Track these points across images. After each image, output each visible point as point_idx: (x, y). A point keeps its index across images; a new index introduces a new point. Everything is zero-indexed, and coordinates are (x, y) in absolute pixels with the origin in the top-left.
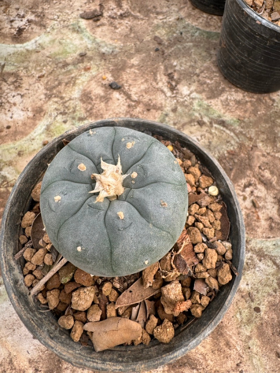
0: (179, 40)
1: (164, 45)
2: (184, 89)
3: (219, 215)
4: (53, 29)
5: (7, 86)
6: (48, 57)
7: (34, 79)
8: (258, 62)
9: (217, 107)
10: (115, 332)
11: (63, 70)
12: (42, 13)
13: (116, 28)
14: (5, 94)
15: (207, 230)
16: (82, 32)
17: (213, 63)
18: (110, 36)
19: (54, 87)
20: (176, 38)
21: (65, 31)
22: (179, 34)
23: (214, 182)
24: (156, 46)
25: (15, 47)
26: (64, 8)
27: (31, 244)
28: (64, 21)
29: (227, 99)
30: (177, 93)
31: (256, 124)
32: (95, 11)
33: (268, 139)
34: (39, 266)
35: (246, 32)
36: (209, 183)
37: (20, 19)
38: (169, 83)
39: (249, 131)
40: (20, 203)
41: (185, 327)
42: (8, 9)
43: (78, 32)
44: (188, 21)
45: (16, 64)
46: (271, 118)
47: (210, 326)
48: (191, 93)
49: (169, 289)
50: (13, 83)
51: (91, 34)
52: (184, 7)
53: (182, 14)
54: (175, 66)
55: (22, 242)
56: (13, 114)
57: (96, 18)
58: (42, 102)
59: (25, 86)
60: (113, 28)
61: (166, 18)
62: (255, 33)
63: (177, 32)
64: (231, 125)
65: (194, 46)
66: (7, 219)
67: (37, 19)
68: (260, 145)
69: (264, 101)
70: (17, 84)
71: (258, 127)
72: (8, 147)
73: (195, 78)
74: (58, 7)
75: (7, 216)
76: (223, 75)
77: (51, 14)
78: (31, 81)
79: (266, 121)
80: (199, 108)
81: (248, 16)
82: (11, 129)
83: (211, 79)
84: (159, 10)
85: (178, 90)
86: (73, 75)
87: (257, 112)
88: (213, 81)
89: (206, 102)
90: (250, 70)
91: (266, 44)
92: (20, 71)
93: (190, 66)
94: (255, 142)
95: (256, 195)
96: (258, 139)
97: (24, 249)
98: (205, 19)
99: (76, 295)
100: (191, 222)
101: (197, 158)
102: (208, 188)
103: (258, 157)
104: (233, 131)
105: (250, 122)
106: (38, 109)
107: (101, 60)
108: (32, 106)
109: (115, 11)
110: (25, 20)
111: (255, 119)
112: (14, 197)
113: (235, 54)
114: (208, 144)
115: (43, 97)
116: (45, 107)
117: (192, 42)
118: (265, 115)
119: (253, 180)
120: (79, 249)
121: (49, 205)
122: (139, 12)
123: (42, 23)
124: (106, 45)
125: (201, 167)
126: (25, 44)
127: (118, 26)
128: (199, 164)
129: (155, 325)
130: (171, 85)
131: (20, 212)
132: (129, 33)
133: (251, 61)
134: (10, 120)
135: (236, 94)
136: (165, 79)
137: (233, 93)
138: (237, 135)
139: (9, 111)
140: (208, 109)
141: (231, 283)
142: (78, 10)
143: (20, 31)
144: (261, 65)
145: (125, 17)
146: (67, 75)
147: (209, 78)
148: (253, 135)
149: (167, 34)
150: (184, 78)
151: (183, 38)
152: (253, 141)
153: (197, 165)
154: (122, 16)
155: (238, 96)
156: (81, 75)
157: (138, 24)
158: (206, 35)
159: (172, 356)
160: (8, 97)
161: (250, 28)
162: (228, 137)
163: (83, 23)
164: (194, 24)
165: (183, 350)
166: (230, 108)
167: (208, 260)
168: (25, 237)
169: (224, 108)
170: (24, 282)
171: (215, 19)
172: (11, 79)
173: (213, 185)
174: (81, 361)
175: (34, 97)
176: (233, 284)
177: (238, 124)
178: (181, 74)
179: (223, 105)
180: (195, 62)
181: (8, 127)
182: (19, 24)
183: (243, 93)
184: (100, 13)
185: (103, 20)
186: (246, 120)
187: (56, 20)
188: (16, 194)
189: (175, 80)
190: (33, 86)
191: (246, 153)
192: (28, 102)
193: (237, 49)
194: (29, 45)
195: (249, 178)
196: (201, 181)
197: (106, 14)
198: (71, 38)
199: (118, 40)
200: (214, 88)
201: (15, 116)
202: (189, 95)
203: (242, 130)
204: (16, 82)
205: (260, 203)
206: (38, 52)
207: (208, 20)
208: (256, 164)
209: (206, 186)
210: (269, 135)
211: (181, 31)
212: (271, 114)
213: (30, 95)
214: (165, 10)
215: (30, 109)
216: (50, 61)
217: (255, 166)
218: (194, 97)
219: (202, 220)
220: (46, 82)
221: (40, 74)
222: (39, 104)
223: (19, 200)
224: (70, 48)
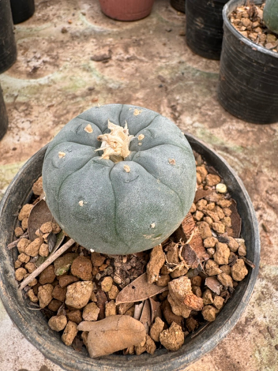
0: (181, 79)
1: (167, 82)
2: (187, 119)
3: (228, 212)
4: (65, 68)
5: (18, 113)
6: (59, 90)
7: (44, 108)
9: (220, 135)
10: (114, 332)
11: (72, 102)
12: (57, 55)
13: (123, 68)
14: (14, 120)
15: (216, 224)
16: (92, 71)
17: (214, 98)
18: (117, 74)
19: (62, 116)
20: (178, 77)
21: (77, 70)
22: (181, 75)
23: (221, 181)
24: (160, 83)
25: (29, 82)
26: (77, 52)
27: (27, 236)
28: (76, 62)
29: (229, 129)
30: (180, 123)
31: (259, 151)
32: (105, 55)
33: (272, 165)
34: (33, 258)
36: (216, 181)
37: (36, 60)
38: (172, 113)
39: (252, 158)
40: (20, 193)
41: (197, 334)
42: (27, 53)
43: (88, 71)
44: (189, 64)
45: (28, 95)
46: (273, 146)
47: (226, 325)
48: (194, 122)
49: (177, 283)
50: (24, 111)
51: (100, 72)
52: (185, 54)
53: (183, 59)
54: (178, 100)
55: (17, 233)
56: (20, 138)
57: (105, 61)
58: (49, 128)
59: (35, 113)
60: (120, 69)
61: (168, 62)
62: (251, 60)
63: (180, 72)
64: (235, 152)
65: (195, 84)
66: (4, 205)
67: (51, 60)
68: (265, 170)
69: (265, 131)
70: (27, 112)
71: (261, 154)
72: (12, 167)
73: (197, 110)
74: (71, 51)
75: (5, 203)
76: (224, 108)
77: (64, 57)
78: (41, 109)
79: (269, 149)
80: (201, 136)
81: (244, 45)
82: (16, 151)
83: (213, 111)
84: (162, 55)
85: (181, 120)
86: (81, 106)
87: (259, 140)
88: (214, 113)
89: (208, 131)
91: (263, 70)
92: (32, 102)
93: (192, 100)
94: (260, 167)
95: (265, 219)
96: (263, 164)
97: (18, 240)
98: (204, 63)
99: (71, 288)
100: (199, 217)
101: (202, 159)
102: (215, 186)
103: (264, 182)
104: (237, 157)
105: (253, 149)
106: (46, 134)
107: (108, 94)
108: (39, 131)
109: (122, 55)
110: (40, 61)
111: (258, 146)
112: (14, 185)
115: (51, 123)
116: (52, 132)
117: (193, 80)
118: (268, 143)
119: (261, 204)
120: (81, 203)
121: (52, 163)
122: (144, 56)
123: (56, 63)
124: (113, 82)
125: (207, 167)
126: (38, 80)
127: (125, 67)
128: (205, 164)
129: (162, 329)
130: (174, 115)
131: (19, 204)
132: (134, 72)
133: (249, 89)
134: (17, 142)
135: (238, 124)
136: (168, 110)
137: (235, 124)
138: (241, 161)
139: (17, 134)
140: (211, 137)
141: (247, 278)
142: (89, 54)
143: (35, 69)
144: (259, 93)
145: (132, 60)
146: (75, 106)
147: (210, 110)
148: (257, 161)
149: (170, 74)
150: (186, 110)
151: (185, 78)
152: (258, 166)
153: (203, 165)
154: (128, 60)
155: (239, 126)
156: (88, 106)
157: (143, 66)
158: (206, 75)
159: (182, 360)
160: (17, 123)
161: (247, 57)
162: (232, 163)
163: (93, 64)
164: (195, 66)
165: (196, 353)
166: (232, 136)
167: (220, 254)
168: (20, 229)
169: (226, 137)
170: (15, 275)
171: (213, 63)
172: (23, 108)
173: (220, 182)
174: (73, 362)
175: (42, 124)
176: (250, 278)
177: (241, 151)
178: (183, 107)
179: (225, 134)
180: (197, 97)
181: (14, 149)
182: (35, 63)
183: (244, 124)
184: (108, 57)
185: (110, 62)
186: (249, 147)
187: (69, 62)
188: (17, 183)
189: (178, 112)
190: (42, 114)
191: (251, 178)
192: (36, 127)
193: (236, 79)
194: (42, 81)
195: (256, 202)
196: (208, 179)
197: (114, 58)
198: (81, 75)
199: (125, 78)
200: (215, 119)
201: (22, 140)
202: (192, 125)
203: (246, 156)
204: (27, 110)
205: (271, 227)
206: (49, 86)
207: (208, 64)
208: (263, 188)
209: (214, 184)
210: (273, 161)
211: (183, 71)
212: (273, 143)
213: (38, 122)
214: (168, 55)
215: (37, 133)
216: (60, 94)
217: (262, 191)
218: (196, 126)
219: (210, 215)
220: (55, 110)
221: (50, 104)
222: (47, 129)
223: (19, 190)
224: (79, 84)
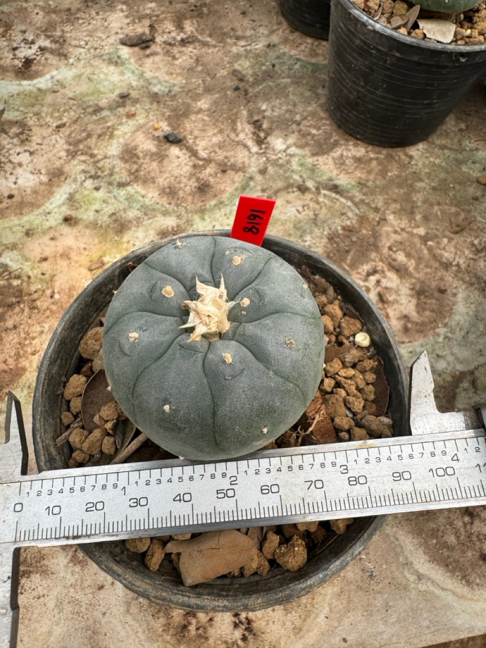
0: (269, 75)
1: (248, 81)
2: (278, 143)
4: (79, 59)
5: (9, 139)
6: (71, 99)
7: (51, 130)
8: (379, 92)
9: (327, 167)
11: (94, 118)
12: (61, 37)
13: (174, 58)
14: (5, 151)
16: (123, 64)
17: (321, 106)
18: (166, 69)
19: (80, 141)
20: (265, 72)
21: (97, 62)
22: (271, 67)
24: (236, 83)
25: (20, 85)
26: (96, 30)
28: (96, 49)
29: (342, 155)
30: (266, 148)
31: (384, 189)
32: (144, 34)
33: (402, 209)
35: (357, 46)
37: (27, 46)
38: (254, 133)
39: (373, 200)
42: (10, 32)
43: (116, 64)
44: (284, 49)
45: (21, 109)
46: (407, 180)
48: (288, 147)
50: (17, 135)
51: (137, 66)
52: (278, 30)
53: (275, 39)
54: (264, 111)
56: (17, 178)
57: (144, 45)
58: (62, 161)
59: (36, 139)
60: (170, 59)
61: (250, 45)
62: (369, 45)
63: (268, 63)
64: (348, 191)
65: (292, 83)
67: (54, 46)
68: (391, 217)
69: (397, 158)
70: (23, 137)
71: (387, 194)
72: (11, 224)
73: (294, 126)
74: (85, 29)
76: (336, 123)
77: (75, 39)
78: (45, 132)
79: (400, 186)
80: (299, 169)
81: (357, 20)
82: (14, 200)
83: (319, 129)
84: (239, 33)
85: (268, 143)
86: (109, 124)
87: (387, 173)
88: (320, 131)
89: (310, 160)
90: (371, 107)
91: (385, 61)
92: (29, 119)
93: (287, 111)
94: (384, 213)
95: (384, 285)
96: (388, 209)
98: (309, 46)
103: (388, 234)
104: (351, 199)
105: (376, 187)
106: (57, 171)
107: (152, 103)
108: (46, 167)
109: (173, 34)
110: (35, 47)
111: (384, 182)
113: (347, 84)
114: (314, 217)
115: (63, 154)
116: (67, 169)
117: (289, 77)
118: (398, 177)
119: (380, 265)
122: (210, 36)
123: (61, 51)
124: (160, 82)
126: (35, 81)
127: (177, 56)
130: (258, 136)
132: (194, 65)
133: (369, 91)
134: (13, 186)
135: (356, 149)
136: (249, 128)
137: (351, 147)
138: (356, 204)
139: (11, 174)
140: (313, 169)
142: (117, 33)
143: (28, 62)
144: (384, 97)
145: (189, 42)
146: (99, 124)
147: (315, 127)
148: (380, 205)
149: (252, 66)
150: (277, 127)
151: (277, 73)
152: (381, 212)
154: (184, 42)
155: (358, 151)
156: (121, 124)
157: (208, 53)
158: (310, 68)
160: (9, 155)
161: (361, 40)
162: (344, 208)
163: (125, 51)
164: (293, 52)
166: (347, 168)
169: (336, 168)
171: (324, 46)
172: (15, 130)
175: (50, 155)
177: (358, 189)
178: (273, 122)
179: (336, 164)
180: (294, 105)
181: (11, 197)
182: (25, 52)
183: (366, 148)
184: (150, 37)
185: (154, 48)
186: (370, 183)
187: (84, 48)
189: (263, 130)
190: (48, 139)
191: (369, 229)
192: (40, 161)
193: (349, 75)
194: (42, 82)
195: (373, 263)
197: (159, 39)
198: (106, 72)
199: (178, 75)
200: (322, 141)
201: (20, 182)
202: (285, 151)
203: (364, 197)
204: (22, 133)
205: (391, 296)
206: (55, 92)
207: (314, 47)
208: (385, 243)
210: (404, 204)
211: (274, 62)
212: (407, 176)
213: (43, 152)
214: (249, 33)
215: (43, 171)
216: (74, 105)
217: (384, 247)
218: (292, 153)
220: (67, 133)
221: (59, 122)
222: (58, 164)
224: (104, 87)
